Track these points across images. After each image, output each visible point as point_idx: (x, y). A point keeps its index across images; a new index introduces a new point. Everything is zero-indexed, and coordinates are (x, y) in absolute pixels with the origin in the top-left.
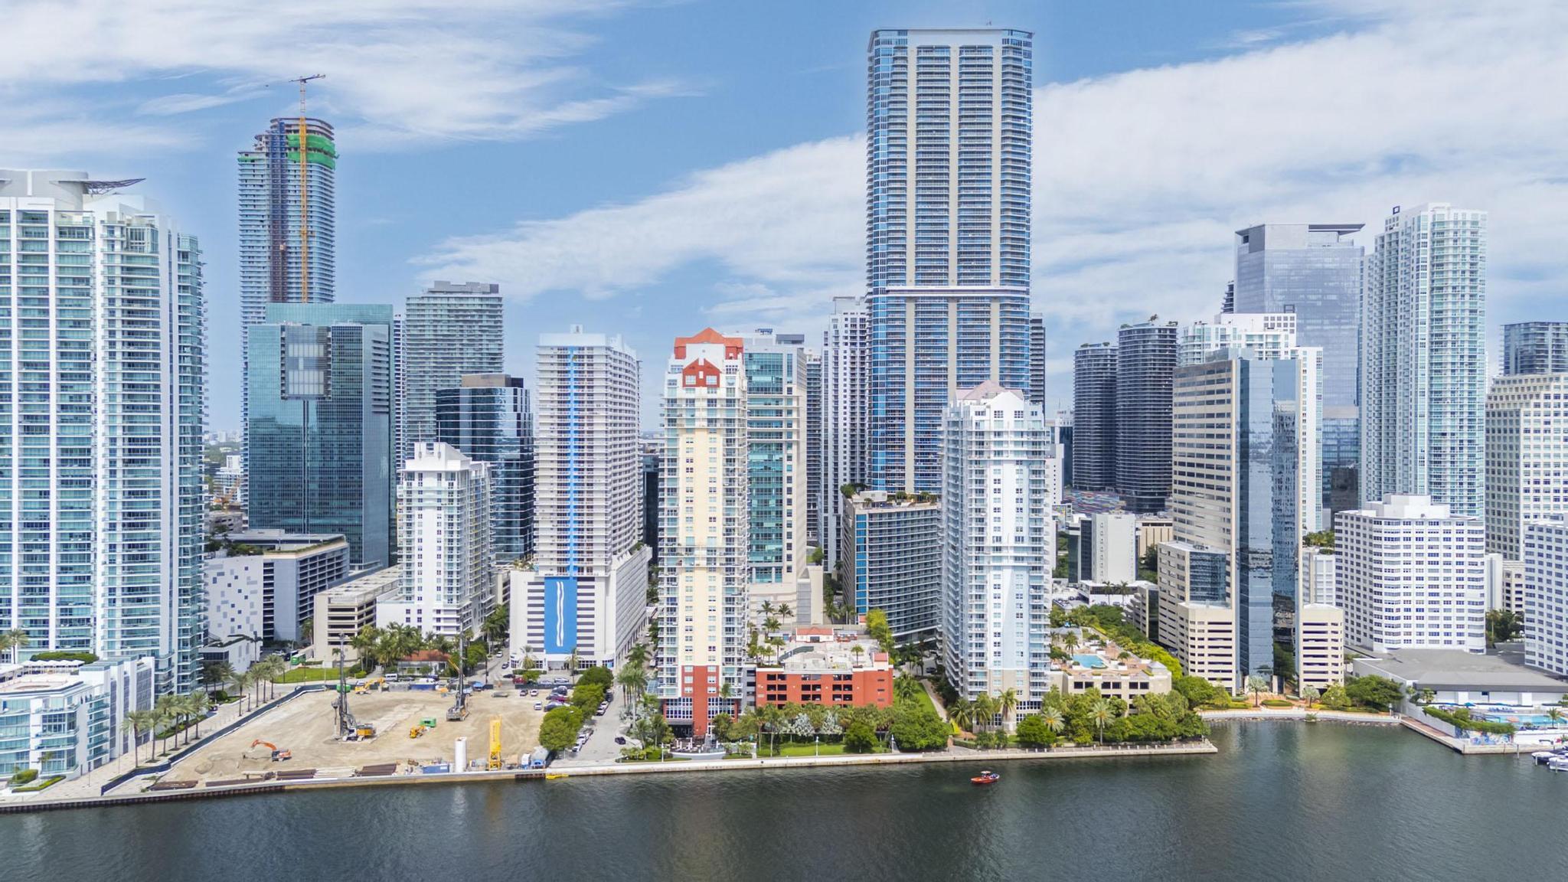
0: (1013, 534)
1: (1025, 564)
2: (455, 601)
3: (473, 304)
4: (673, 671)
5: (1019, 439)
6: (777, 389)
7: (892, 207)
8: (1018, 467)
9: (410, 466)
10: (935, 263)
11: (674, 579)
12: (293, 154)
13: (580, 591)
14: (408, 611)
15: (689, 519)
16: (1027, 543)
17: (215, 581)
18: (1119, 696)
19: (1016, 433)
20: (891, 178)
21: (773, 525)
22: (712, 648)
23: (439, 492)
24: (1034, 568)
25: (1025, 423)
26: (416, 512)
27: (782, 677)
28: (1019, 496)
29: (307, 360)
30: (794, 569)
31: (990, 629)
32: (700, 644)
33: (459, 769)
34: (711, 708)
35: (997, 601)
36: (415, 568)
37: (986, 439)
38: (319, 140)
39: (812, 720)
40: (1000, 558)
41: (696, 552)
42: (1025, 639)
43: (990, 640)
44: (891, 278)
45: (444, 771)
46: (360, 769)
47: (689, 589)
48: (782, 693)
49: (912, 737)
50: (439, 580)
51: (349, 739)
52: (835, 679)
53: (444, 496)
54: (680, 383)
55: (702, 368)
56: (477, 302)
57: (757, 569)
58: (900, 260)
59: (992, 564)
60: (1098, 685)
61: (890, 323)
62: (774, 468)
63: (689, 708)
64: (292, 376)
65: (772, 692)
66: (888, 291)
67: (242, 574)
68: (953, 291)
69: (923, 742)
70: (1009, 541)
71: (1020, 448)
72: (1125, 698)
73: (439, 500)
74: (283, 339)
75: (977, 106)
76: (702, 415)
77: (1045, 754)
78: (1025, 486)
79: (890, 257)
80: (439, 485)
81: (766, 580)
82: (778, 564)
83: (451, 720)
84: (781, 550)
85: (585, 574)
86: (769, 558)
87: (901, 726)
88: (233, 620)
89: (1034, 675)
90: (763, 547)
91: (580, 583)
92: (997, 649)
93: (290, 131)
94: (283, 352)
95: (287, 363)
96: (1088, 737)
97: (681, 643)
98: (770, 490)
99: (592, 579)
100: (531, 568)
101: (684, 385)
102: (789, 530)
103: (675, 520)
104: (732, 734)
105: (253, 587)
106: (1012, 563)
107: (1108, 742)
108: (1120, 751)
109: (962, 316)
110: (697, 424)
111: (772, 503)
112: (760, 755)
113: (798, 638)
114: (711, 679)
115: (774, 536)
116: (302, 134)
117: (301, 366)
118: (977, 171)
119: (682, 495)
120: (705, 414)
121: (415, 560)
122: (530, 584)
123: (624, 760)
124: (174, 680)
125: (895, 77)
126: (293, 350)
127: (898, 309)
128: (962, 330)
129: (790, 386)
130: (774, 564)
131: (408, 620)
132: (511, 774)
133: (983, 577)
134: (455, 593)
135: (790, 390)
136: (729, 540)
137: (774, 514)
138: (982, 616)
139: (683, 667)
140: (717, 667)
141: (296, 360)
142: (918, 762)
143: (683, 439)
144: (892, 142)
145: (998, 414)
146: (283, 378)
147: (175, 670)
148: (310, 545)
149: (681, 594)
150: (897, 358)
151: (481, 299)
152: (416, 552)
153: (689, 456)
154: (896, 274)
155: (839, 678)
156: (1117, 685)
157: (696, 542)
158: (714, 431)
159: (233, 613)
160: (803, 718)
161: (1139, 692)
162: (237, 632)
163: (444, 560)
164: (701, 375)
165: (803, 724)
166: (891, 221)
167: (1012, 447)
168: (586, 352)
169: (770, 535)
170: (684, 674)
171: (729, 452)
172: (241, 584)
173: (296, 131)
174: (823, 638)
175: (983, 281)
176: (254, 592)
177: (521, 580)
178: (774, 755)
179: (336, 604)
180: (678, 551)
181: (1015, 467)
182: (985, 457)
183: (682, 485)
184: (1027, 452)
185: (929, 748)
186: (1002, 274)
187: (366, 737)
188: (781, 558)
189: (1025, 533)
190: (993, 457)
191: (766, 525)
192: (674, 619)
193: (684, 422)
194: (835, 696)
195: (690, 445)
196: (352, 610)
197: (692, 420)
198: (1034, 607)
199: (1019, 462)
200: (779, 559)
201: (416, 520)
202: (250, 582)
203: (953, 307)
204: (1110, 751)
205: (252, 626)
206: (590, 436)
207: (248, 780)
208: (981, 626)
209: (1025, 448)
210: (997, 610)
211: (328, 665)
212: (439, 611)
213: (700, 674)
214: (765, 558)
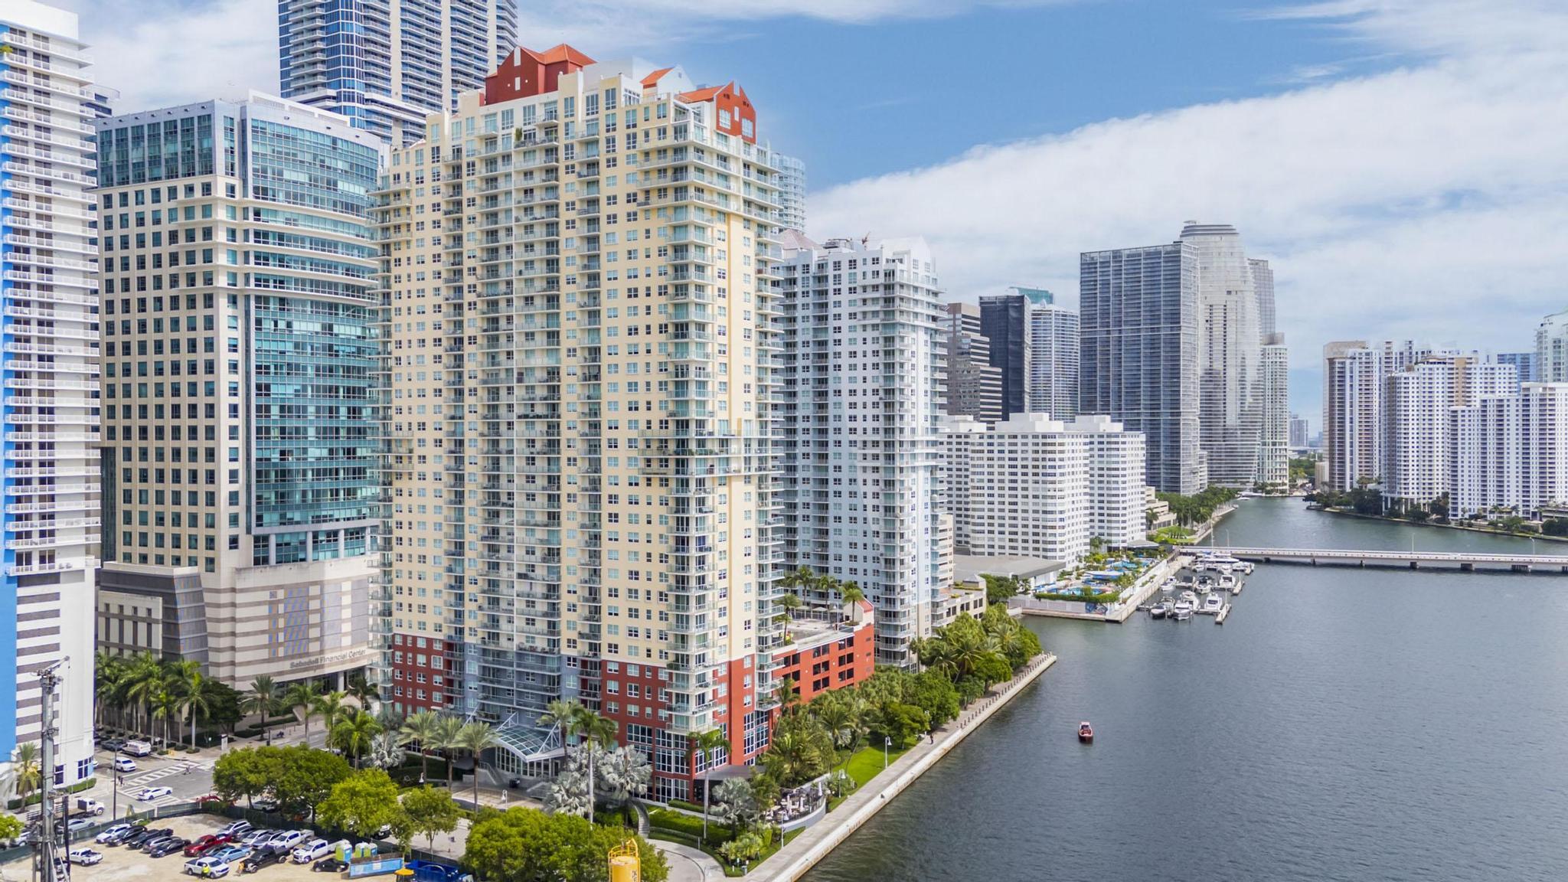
0: (922, 424)
4: (702, 679)
5: (927, 299)
8: (925, 336)
11: (703, 501)
13: (22, 609)
15: (722, 385)
16: (930, 436)
19: (925, 290)
22: (748, 625)
27: (796, 658)
28: (925, 374)
31: (908, 554)
34: (747, 734)
35: (913, 514)
37: (907, 294)
40: (915, 456)
43: (908, 567)
44: (368, 81)
47: (721, 519)
52: (841, 648)
54: (710, 120)
55: (738, 102)
58: (382, 57)
66: (365, 101)
70: (920, 433)
76: (737, 188)
79: (370, 47)
85: (36, 568)
89: (936, 605)
90: (350, 492)
91: (22, 592)
92: (914, 578)
97: (713, 623)
99: (54, 578)
101: (717, 125)
103: (705, 385)
106: (922, 462)
110: (733, 206)
114: (745, 681)
119: (713, 338)
120: (740, 189)
136: (763, 426)
139: (715, 669)
140: (752, 657)
149: (713, 530)
153: (722, 264)
154: (379, 77)
156: (968, 606)
157: (732, 429)
158: (748, 223)
164: (737, 113)
168: (29, 43)
170: (716, 682)
180: (709, 446)
182: (907, 320)
190: (910, 320)
194: (840, 676)
197: (727, 195)
199: (926, 330)
206: (44, 244)
210: (914, 527)
214: (359, 512)
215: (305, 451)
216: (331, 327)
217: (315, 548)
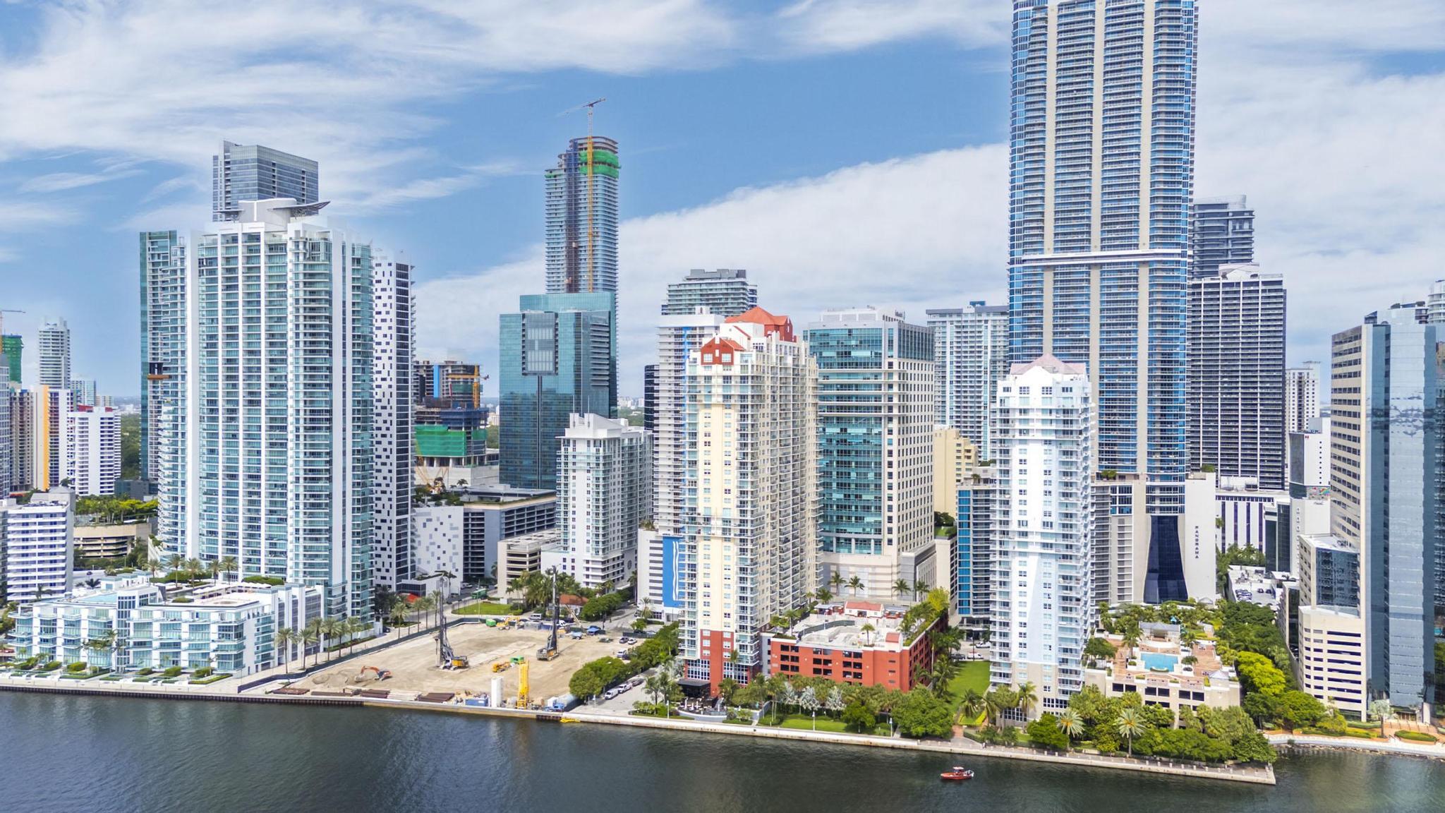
0: (1041, 518)
1: (1053, 551)
2: (601, 553)
3: (721, 288)
4: (693, 633)
5: (1048, 417)
6: (876, 364)
7: (1028, 173)
8: (1046, 447)
9: (569, 433)
10: (1075, 229)
11: (694, 547)
12: (583, 168)
14: (564, 560)
15: (707, 490)
16: (1057, 529)
17: (425, 525)
18: (1166, 705)
19: (1043, 410)
20: (1028, 144)
21: (872, 498)
22: (727, 615)
23: (588, 456)
24: (1065, 557)
25: (1054, 400)
26: (571, 474)
27: (796, 649)
28: (1048, 478)
29: (541, 342)
30: (895, 542)
31: (1015, 619)
32: (716, 609)
33: (494, 705)
34: (726, 672)
35: (1022, 589)
36: (570, 523)
37: (1011, 416)
38: (604, 154)
39: (818, 694)
40: (1026, 544)
41: (713, 522)
42: (1054, 631)
43: (1015, 629)
44: (1028, 247)
45: (481, 705)
46: (425, 695)
47: (707, 557)
48: (795, 664)
49: (907, 722)
50: (588, 534)
51: (445, 667)
52: (846, 656)
53: (593, 460)
54: (699, 361)
55: (718, 347)
56: (724, 286)
57: (857, 540)
58: (1037, 228)
59: (1017, 549)
60: (1140, 691)
61: (1027, 294)
62: (874, 441)
63: (707, 670)
64: (530, 355)
65: (785, 663)
66: (1024, 261)
67: (447, 522)
68: (1095, 257)
69: (920, 730)
70: (1035, 525)
71: (1048, 427)
72: (1174, 708)
73: (589, 464)
74: (524, 325)
75: (1124, 59)
76: (718, 390)
77: (1056, 758)
78: (1056, 468)
79: (1027, 225)
80: (589, 451)
81: (865, 551)
82: (878, 537)
83: (540, 659)
84: (880, 522)
86: (868, 530)
87: (901, 710)
88: (439, 558)
89: (1065, 671)
90: (862, 518)
92: (1022, 640)
93: (581, 149)
94: (524, 336)
95: (526, 346)
96: (1112, 746)
97: (700, 608)
98: (869, 463)
100: (653, 528)
101: (703, 363)
102: (890, 503)
103: (695, 490)
104: (736, 700)
105: (455, 532)
106: (1039, 549)
107: (1138, 755)
108: (1146, 766)
109: (1106, 283)
110: (714, 400)
111: (871, 476)
112: (763, 723)
113: (847, 611)
114: (726, 644)
115: (873, 509)
116: (590, 150)
117: (537, 347)
118: (1123, 128)
119: (701, 467)
120: (720, 391)
121: (570, 516)
122: (651, 542)
123: (634, 713)
124: (349, 605)
125: (1033, 40)
126: (533, 334)
127: (1035, 279)
128: (1105, 298)
129: (891, 360)
130: (873, 536)
131: (564, 567)
132: (532, 713)
133: (1007, 563)
134: (601, 546)
135: (891, 365)
136: (743, 512)
137: (872, 487)
138: (1006, 604)
139: (702, 631)
140: (732, 634)
141: (532, 342)
142: (912, 750)
143: (702, 413)
144: (1029, 107)
145: (1024, 390)
146: (524, 358)
147: (349, 597)
148: (517, 498)
149: (700, 562)
150: (1034, 330)
151: (727, 283)
152: (571, 509)
153: (708, 430)
154: (1035, 243)
155: (850, 655)
156: (1165, 692)
157: (713, 513)
158: (729, 407)
159: (439, 553)
160: (809, 691)
161: (1191, 702)
162: (442, 568)
163: (592, 516)
164: (717, 352)
165: (808, 697)
166: (1028, 188)
167: (1039, 426)
168: (698, 332)
169: (869, 508)
170: (703, 638)
171: (743, 427)
172: (445, 529)
173: (586, 149)
174: (869, 613)
175: (1130, 245)
176: (456, 536)
177: (644, 536)
178: (773, 725)
179: (514, 550)
180: (698, 520)
181: (1042, 447)
182: (1009, 437)
183: (701, 458)
184: (1056, 431)
185: (925, 736)
186: (1152, 237)
187: (459, 667)
188: (880, 530)
189: (1054, 519)
190: (1018, 436)
191: (864, 497)
192: (694, 585)
193: (703, 398)
194: (845, 674)
195: (708, 420)
196: (525, 556)
197: (709, 395)
198: (1065, 599)
199: (1047, 442)
200: (879, 531)
201: (571, 480)
202: (452, 528)
203: (1095, 274)
204: (1136, 765)
205: (454, 564)
207: (344, 694)
208: (1006, 614)
209: (1054, 427)
210: (1022, 599)
211: (503, 602)
212: (588, 562)
213: (717, 637)
214: (864, 530)
215: (831, 494)
216: (846, 430)
217: (838, 546)
